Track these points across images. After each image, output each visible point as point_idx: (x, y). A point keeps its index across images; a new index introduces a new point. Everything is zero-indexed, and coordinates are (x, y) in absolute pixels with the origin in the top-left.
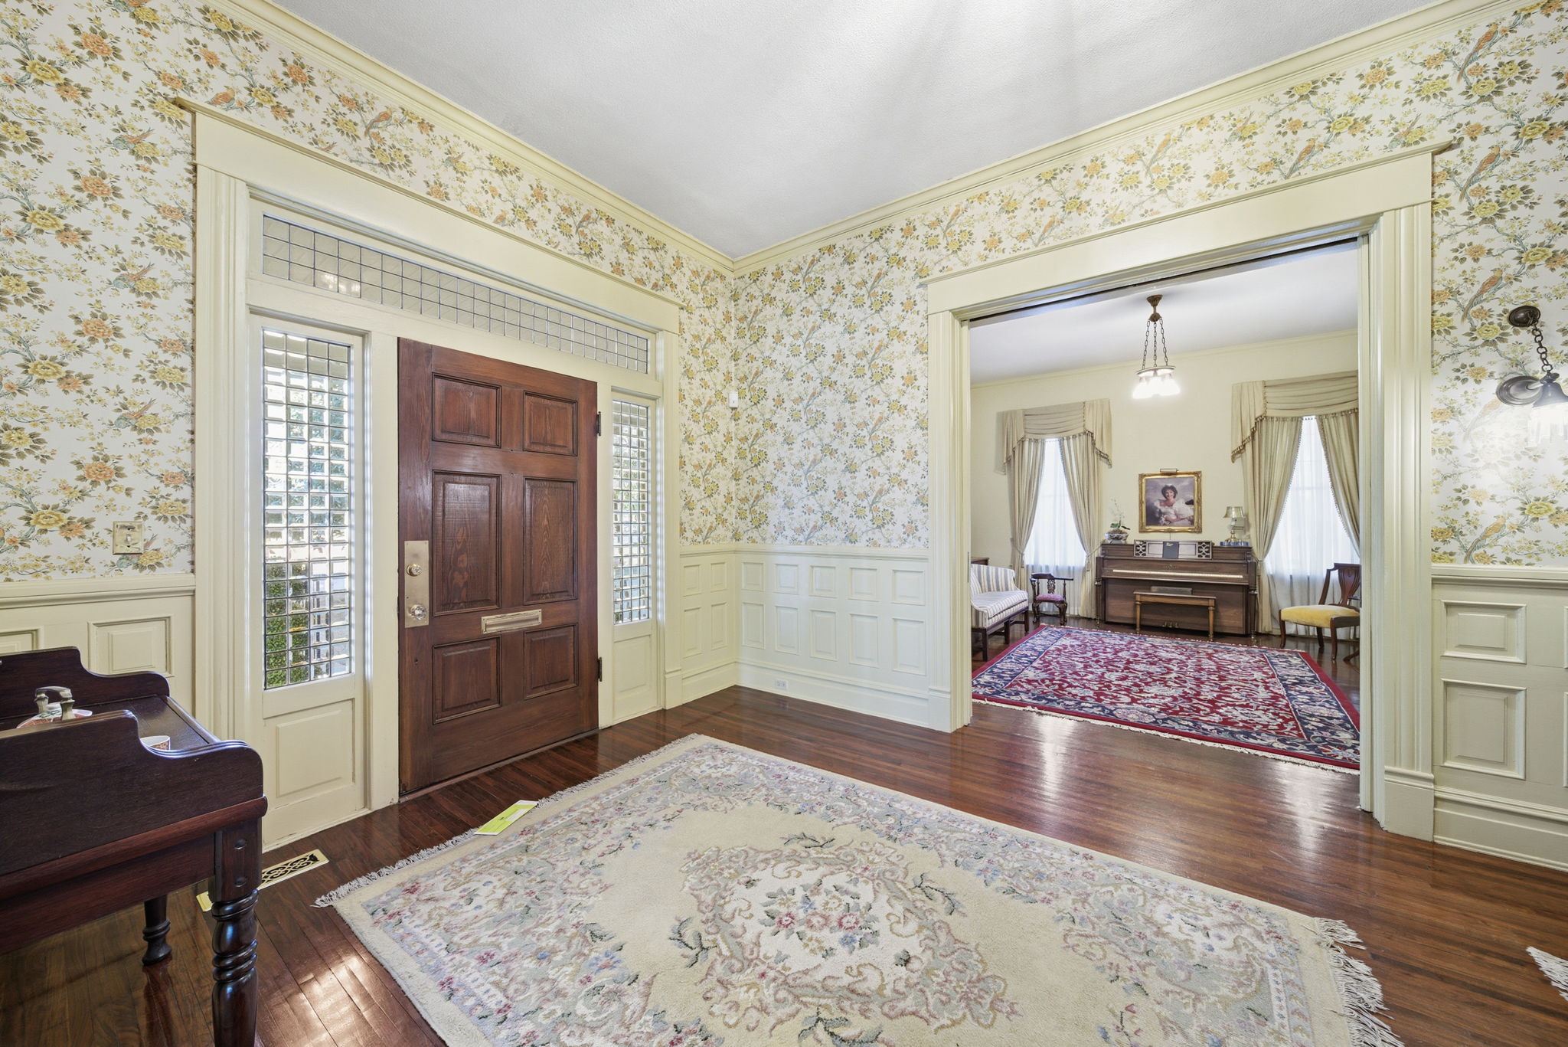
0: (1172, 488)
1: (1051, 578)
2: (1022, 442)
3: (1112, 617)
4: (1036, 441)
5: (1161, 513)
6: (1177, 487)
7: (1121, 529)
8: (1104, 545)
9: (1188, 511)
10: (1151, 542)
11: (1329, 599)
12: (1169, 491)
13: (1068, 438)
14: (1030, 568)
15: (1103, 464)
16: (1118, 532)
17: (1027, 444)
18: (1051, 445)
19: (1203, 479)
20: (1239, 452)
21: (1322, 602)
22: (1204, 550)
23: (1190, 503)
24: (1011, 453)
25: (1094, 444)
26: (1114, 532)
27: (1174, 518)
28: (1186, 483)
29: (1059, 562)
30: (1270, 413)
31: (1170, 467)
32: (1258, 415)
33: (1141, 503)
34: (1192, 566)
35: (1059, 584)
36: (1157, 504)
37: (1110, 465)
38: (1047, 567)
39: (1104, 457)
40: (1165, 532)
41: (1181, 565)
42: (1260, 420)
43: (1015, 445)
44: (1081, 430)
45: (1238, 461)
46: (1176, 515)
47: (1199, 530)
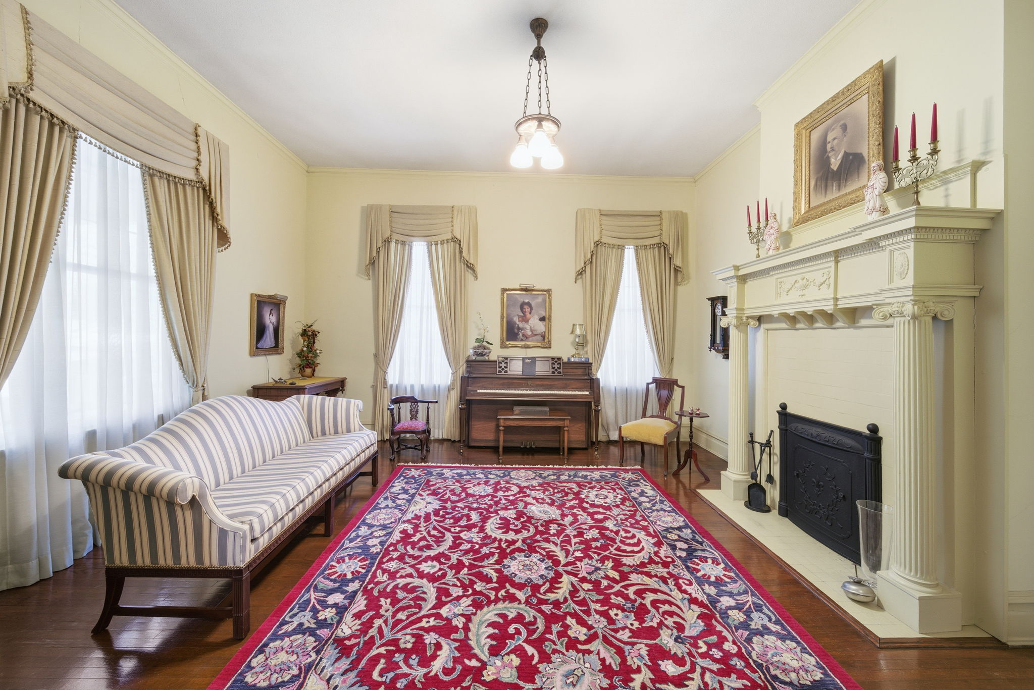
0: (529, 304)
1: (412, 400)
2: (387, 241)
3: (476, 441)
4: (404, 243)
5: (519, 328)
6: (533, 304)
7: (485, 344)
8: (469, 362)
9: (540, 327)
10: (512, 359)
11: (649, 413)
12: (526, 307)
13: (436, 244)
14: (394, 387)
15: (469, 276)
16: (482, 347)
17: (393, 245)
18: (419, 249)
19: (553, 296)
20: (581, 273)
21: (644, 416)
22: (556, 366)
23: (543, 319)
24: (374, 254)
25: (461, 252)
26: (479, 347)
27: (529, 333)
28: (540, 300)
29: (424, 381)
30: (603, 241)
31: (529, 282)
32: (595, 240)
33: (502, 318)
34: (546, 382)
35: (422, 407)
36: (516, 319)
37: (476, 277)
38: (412, 387)
39: (471, 267)
40: (522, 347)
41: (539, 382)
42: (597, 244)
43: (380, 244)
44: (449, 236)
45: (579, 281)
46: (531, 330)
47: (548, 346)
